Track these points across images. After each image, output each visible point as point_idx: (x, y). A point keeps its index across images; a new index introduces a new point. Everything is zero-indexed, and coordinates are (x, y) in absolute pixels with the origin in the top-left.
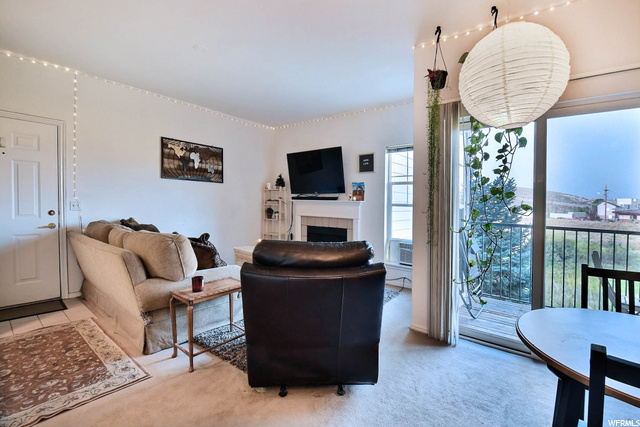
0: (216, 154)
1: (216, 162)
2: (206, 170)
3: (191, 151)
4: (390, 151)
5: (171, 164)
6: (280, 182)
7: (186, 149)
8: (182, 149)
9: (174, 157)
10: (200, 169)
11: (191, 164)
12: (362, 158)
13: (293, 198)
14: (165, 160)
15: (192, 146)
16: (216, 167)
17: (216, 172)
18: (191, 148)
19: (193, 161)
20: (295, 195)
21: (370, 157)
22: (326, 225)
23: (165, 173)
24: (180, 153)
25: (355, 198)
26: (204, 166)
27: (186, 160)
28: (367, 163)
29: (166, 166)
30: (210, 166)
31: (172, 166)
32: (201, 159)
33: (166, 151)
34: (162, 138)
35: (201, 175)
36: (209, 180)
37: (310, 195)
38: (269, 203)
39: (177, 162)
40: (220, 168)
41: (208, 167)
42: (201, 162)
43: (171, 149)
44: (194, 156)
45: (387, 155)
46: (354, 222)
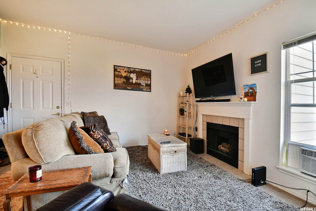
0: (147, 74)
1: (146, 79)
2: (140, 84)
3: (131, 72)
4: (287, 46)
5: (120, 81)
6: (188, 90)
7: (128, 72)
8: (125, 72)
9: (121, 77)
10: (136, 84)
11: (131, 81)
12: (253, 60)
13: (197, 101)
14: (116, 78)
15: (132, 70)
16: (146, 82)
17: (147, 85)
18: (131, 71)
19: (132, 78)
20: (198, 99)
21: (263, 58)
22: (220, 122)
23: (116, 86)
24: (124, 74)
25: (246, 99)
26: (139, 81)
27: (128, 78)
28: (259, 64)
29: (116, 82)
30: (143, 82)
31: (120, 82)
32: (137, 77)
33: (117, 73)
34: (114, 66)
35: (137, 87)
36: (141, 90)
37: (209, 98)
38: (182, 105)
39: (123, 80)
40: (149, 82)
41: (141, 82)
42: (137, 79)
43: (119, 72)
44: (133, 76)
45: (283, 52)
46: (246, 121)
